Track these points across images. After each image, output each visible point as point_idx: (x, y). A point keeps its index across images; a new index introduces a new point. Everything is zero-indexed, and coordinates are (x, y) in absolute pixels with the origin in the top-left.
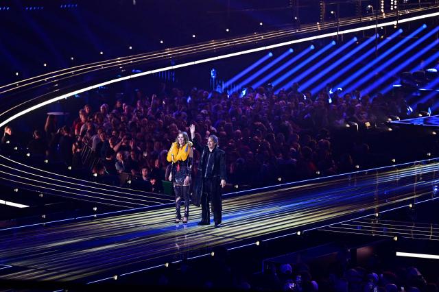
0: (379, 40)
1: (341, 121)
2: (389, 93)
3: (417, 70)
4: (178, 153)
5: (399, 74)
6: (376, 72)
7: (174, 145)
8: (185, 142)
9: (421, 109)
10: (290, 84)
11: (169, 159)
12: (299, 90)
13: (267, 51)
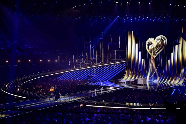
0: (84, 71)
1: (78, 84)
2: (86, 79)
3: (90, 76)
4: (52, 90)
5: (87, 76)
6: (83, 76)
7: (51, 88)
8: (53, 88)
9: (91, 82)
10: (70, 78)
11: (50, 91)
12: (71, 79)
13: (66, 72)
